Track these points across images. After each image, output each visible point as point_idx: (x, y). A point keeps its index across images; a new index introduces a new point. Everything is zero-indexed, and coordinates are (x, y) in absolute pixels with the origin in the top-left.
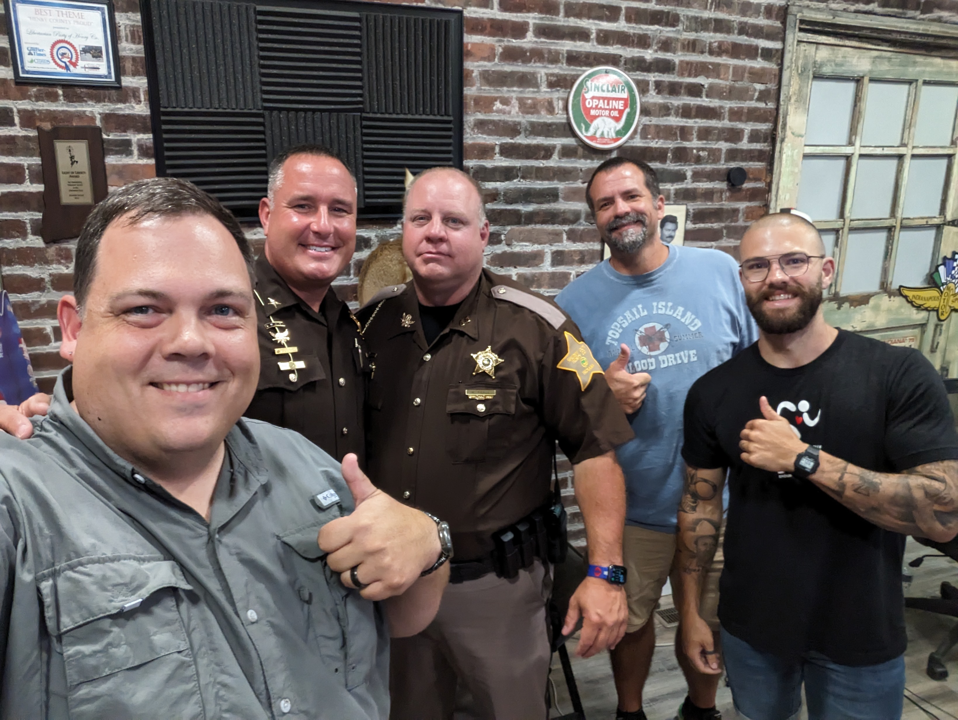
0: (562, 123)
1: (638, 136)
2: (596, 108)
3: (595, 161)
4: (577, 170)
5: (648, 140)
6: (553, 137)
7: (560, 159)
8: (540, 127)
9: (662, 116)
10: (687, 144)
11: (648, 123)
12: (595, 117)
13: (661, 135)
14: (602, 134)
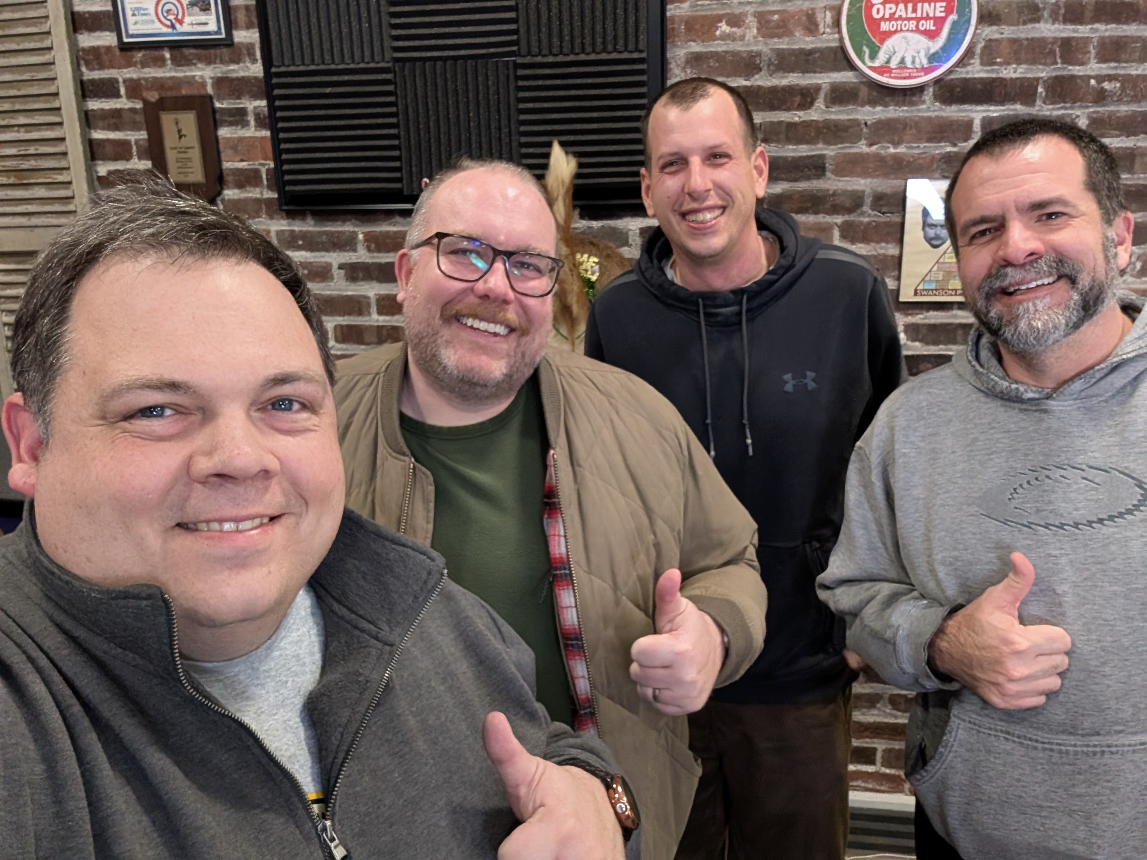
0: (830, 49)
1: (976, 61)
2: (892, 18)
3: (891, 108)
4: (859, 125)
5: (996, 67)
6: (815, 72)
7: (827, 107)
8: (793, 58)
9: (1025, 23)
10: (1076, 70)
11: (997, 36)
12: (889, 34)
13: (1023, 55)
14: (902, 61)
